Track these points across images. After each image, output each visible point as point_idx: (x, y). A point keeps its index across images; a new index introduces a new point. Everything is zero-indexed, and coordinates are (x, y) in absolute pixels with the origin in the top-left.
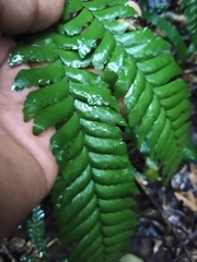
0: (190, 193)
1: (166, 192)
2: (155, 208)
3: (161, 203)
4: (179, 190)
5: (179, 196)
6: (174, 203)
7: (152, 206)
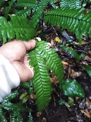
0: (87, 110)
1: (77, 110)
2: (74, 117)
3: (76, 114)
4: (82, 109)
5: (83, 112)
6: (81, 114)
7: (72, 116)
